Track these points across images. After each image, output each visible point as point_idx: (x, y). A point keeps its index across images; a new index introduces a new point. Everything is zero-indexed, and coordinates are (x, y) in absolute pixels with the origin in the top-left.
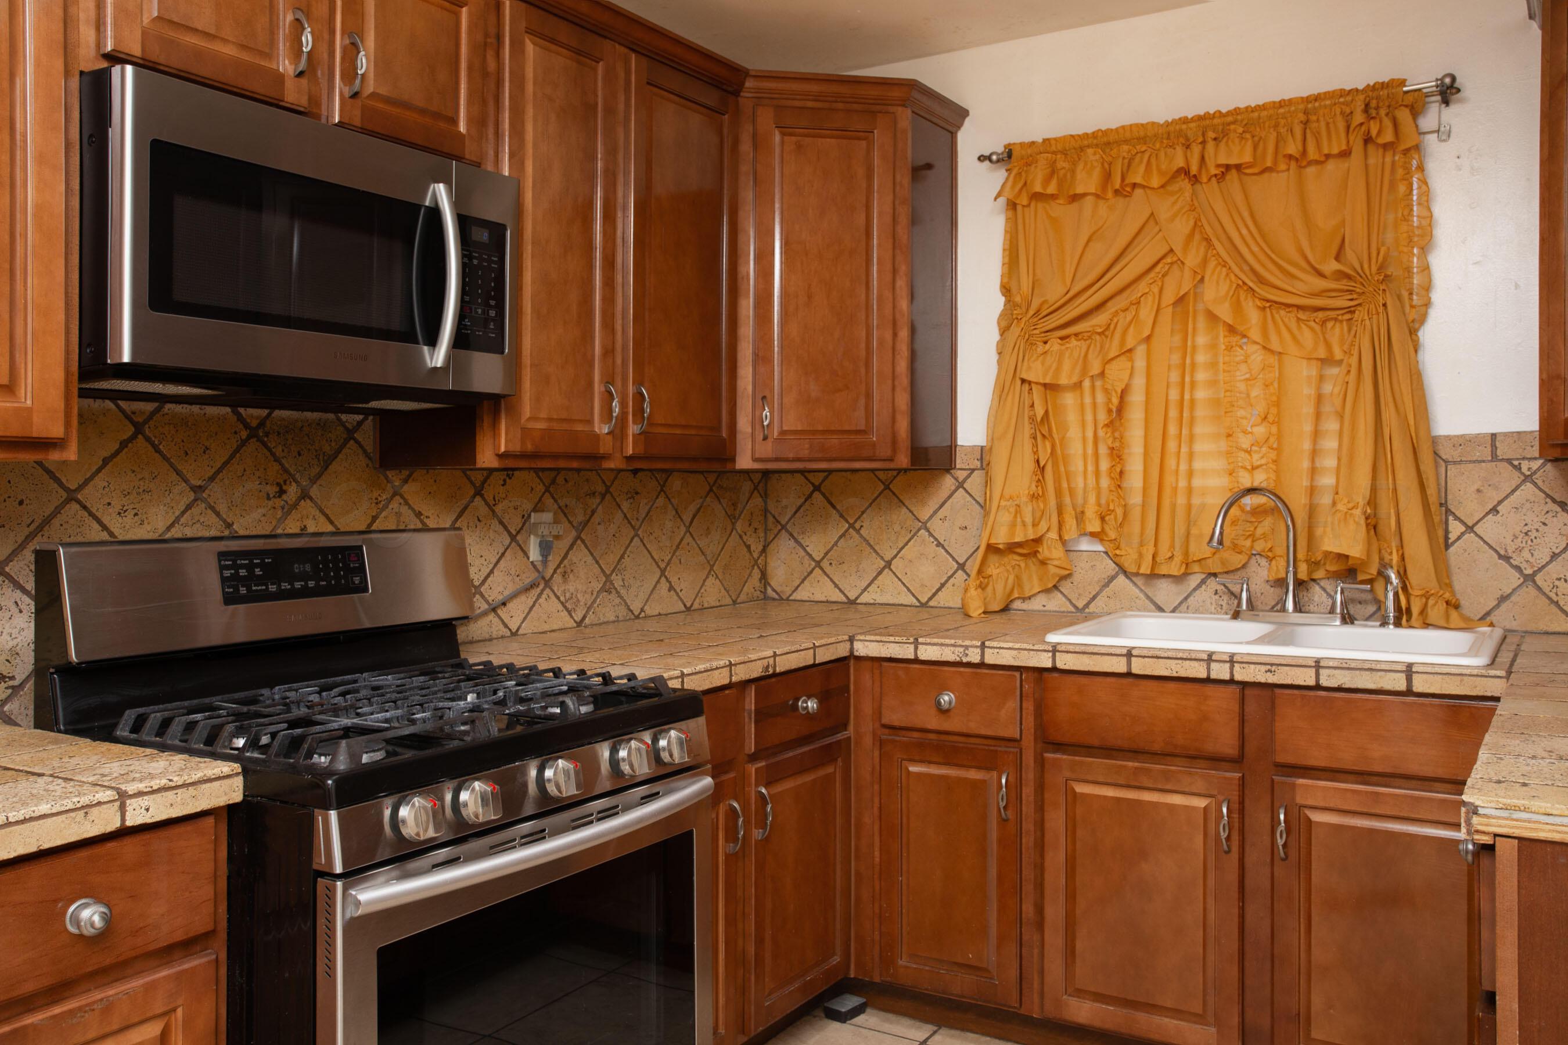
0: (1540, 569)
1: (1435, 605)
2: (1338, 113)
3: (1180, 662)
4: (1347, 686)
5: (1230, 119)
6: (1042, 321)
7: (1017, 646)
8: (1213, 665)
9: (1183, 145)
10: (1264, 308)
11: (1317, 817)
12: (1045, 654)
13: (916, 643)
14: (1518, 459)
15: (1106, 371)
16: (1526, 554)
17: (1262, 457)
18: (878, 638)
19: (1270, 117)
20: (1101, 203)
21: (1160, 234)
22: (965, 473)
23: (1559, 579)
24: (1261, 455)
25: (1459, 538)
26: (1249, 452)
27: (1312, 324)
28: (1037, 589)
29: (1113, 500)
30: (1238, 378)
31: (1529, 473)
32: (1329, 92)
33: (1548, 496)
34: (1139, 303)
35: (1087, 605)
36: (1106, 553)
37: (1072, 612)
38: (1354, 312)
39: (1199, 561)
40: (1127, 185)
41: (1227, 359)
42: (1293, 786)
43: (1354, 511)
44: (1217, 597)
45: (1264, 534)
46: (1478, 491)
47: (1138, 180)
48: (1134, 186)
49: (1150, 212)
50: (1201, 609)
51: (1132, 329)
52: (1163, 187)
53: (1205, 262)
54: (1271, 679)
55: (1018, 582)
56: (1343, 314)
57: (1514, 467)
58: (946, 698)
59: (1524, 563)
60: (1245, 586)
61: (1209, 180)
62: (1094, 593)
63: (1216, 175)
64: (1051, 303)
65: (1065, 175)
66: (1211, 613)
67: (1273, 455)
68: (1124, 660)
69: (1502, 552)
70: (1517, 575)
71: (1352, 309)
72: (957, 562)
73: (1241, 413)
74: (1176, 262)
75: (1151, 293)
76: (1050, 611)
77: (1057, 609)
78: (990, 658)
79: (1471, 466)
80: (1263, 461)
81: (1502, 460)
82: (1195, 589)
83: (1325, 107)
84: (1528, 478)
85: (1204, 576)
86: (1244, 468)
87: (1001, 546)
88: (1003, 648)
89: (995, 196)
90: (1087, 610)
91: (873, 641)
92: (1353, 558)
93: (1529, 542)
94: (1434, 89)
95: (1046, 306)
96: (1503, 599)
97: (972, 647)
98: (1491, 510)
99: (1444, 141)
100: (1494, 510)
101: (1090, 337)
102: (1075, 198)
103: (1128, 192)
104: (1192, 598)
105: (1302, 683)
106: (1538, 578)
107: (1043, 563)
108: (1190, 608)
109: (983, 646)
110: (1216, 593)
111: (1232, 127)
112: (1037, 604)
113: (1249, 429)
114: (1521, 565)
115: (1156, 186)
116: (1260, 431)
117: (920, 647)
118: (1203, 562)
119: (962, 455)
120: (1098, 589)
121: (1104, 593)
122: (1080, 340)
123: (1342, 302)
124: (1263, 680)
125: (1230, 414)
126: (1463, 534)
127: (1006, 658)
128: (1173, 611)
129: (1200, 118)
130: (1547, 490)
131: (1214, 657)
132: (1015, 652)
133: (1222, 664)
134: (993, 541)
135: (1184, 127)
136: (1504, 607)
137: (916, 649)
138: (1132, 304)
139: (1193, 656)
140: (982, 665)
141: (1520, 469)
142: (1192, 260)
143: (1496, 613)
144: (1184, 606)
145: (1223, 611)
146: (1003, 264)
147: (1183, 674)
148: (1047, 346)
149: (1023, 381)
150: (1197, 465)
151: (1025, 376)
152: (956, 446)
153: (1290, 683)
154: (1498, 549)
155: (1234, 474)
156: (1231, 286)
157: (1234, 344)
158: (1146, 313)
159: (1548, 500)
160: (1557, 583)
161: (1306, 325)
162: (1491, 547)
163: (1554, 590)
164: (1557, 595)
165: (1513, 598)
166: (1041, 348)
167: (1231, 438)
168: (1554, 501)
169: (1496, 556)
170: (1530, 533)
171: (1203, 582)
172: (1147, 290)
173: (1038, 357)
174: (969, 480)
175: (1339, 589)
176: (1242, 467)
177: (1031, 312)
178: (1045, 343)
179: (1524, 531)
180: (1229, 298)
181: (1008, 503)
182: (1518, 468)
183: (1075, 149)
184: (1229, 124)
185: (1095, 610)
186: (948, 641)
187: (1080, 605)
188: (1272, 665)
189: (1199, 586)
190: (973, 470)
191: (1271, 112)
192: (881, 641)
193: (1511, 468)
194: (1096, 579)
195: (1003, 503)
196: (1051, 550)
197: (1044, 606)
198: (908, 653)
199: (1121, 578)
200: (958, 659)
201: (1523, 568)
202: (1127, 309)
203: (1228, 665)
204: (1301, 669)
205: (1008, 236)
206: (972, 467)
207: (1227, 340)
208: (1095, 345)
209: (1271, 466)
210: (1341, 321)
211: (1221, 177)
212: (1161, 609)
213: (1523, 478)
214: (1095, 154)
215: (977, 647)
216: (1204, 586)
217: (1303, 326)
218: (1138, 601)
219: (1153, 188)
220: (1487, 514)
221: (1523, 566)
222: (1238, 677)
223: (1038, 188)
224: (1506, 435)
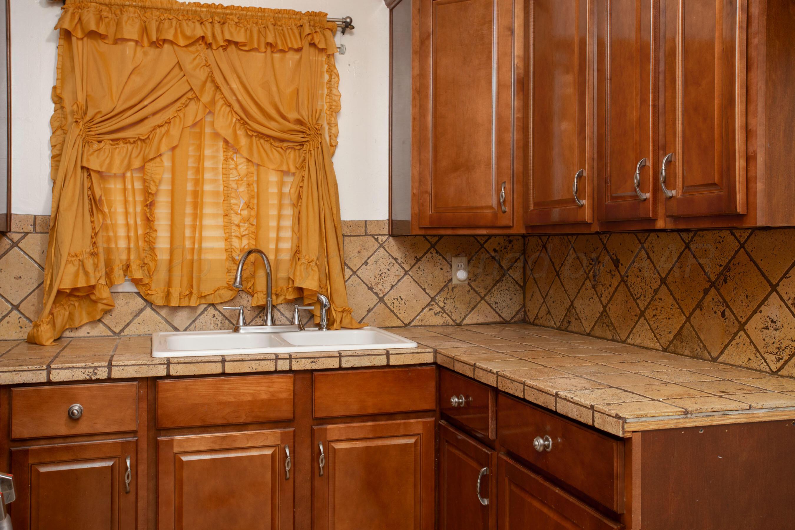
0: (386, 294)
1: (346, 316)
2: (293, 24)
3: (258, 362)
4: (356, 366)
5: (228, 11)
6: (95, 126)
7: (139, 362)
8: (279, 362)
9: (198, 21)
10: (251, 136)
11: (338, 446)
12: (162, 366)
13: (49, 369)
14: (377, 235)
15: (146, 167)
16: (380, 286)
17: (246, 230)
18: (11, 368)
19: (252, 16)
20: (139, 49)
21: (185, 78)
22: (19, 236)
23: (394, 299)
24: (245, 228)
25: (349, 278)
26: (238, 226)
27: (279, 149)
28: (85, 321)
29: (146, 257)
30: (231, 179)
31: (382, 243)
32: (286, 10)
33: (390, 255)
34: (170, 122)
35: (122, 330)
36: (138, 294)
37: (111, 336)
38: (303, 145)
39: (205, 296)
40: (161, 40)
41: (225, 166)
42: (326, 429)
43: (311, 264)
44: (215, 319)
45: (246, 278)
46: (359, 252)
47: (170, 37)
48: (165, 41)
49: (176, 61)
50: (204, 327)
51: (164, 140)
52: (186, 46)
53: (213, 102)
54: (314, 367)
55: (71, 317)
56: (296, 146)
57: (375, 239)
58: (77, 408)
59: (379, 291)
60: (241, 311)
61: (218, 48)
62: (128, 321)
63: (222, 46)
64: (104, 113)
65: (109, 23)
66: (211, 330)
67: (253, 229)
68: (220, 365)
69: (370, 286)
70: (376, 298)
71: (303, 143)
72: (12, 304)
73: (233, 201)
74: (193, 98)
75: (178, 117)
76: (94, 337)
77: (99, 335)
78: (116, 374)
79: (355, 238)
80: (246, 232)
81: (370, 235)
82: (200, 315)
83: (285, 17)
84: (381, 246)
85: (206, 306)
86: (236, 236)
87: (68, 291)
88: (127, 365)
89: (54, 25)
90: (122, 334)
91: (6, 372)
92: (309, 290)
93: (382, 279)
94: (341, 23)
95: (99, 116)
96: (370, 311)
97: (100, 367)
98: (365, 262)
99: (342, 54)
100: (366, 263)
101: (134, 142)
102: (119, 40)
103: (160, 44)
104: (198, 321)
105: (332, 367)
106: (385, 298)
107: (95, 302)
108: (197, 327)
109: (110, 366)
110: (214, 316)
111: (231, 17)
112: (82, 333)
113: (239, 212)
114: (378, 292)
115: (182, 45)
116: (245, 213)
117: (53, 372)
118: (207, 297)
119: (17, 222)
120: (131, 318)
121: (136, 321)
122: (126, 143)
123: (298, 138)
124: (309, 368)
125: (226, 202)
126: (351, 276)
127: (130, 373)
128: (185, 330)
129: (208, 6)
130: (389, 252)
131: (279, 357)
132: (136, 368)
133: (284, 361)
135: (198, 9)
136: (370, 314)
137: (49, 374)
138: (166, 123)
139: (266, 357)
140: (109, 379)
141: (378, 240)
142: (206, 98)
143: (366, 318)
144: (193, 326)
145: (218, 328)
146: (57, 79)
147: (260, 369)
148: (102, 144)
149: (83, 168)
150: (205, 233)
151: (85, 164)
152: (11, 215)
153: (325, 368)
154: (368, 284)
155: (229, 240)
156: (232, 120)
157: (229, 157)
158: (175, 131)
159: (390, 257)
160: (394, 301)
161: (275, 149)
162: (364, 283)
163: (392, 305)
164: (394, 307)
165: (374, 310)
166: (96, 146)
167: (227, 217)
168: (393, 258)
169: (367, 288)
170: (382, 275)
171: (205, 310)
172: (176, 115)
173: (94, 152)
174: (23, 241)
175: (296, 310)
176: (235, 236)
177: (88, 118)
178: (100, 142)
179: (379, 274)
180: (232, 128)
181: (73, 259)
182: (377, 240)
183: (118, 5)
184: (227, 14)
185: (130, 334)
186: (78, 365)
187: (117, 330)
188: (314, 358)
189: (202, 313)
190: (27, 234)
191: (253, 13)
192: (14, 371)
193: (374, 240)
194: (130, 311)
195: (70, 259)
196: (104, 293)
197: (88, 333)
198: (42, 377)
199: (148, 311)
200: (88, 378)
201: (379, 294)
202: (162, 126)
203: (288, 361)
204: (332, 359)
205: (61, 58)
206: (26, 231)
207: (225, 153)
208: (137, 148)
209: (251, 235)
210: (295, 149)
211: (225, 49)
212: (176, 329)
213: (379, 245)
214: (135, 13)
215: (105, 366)
216: (206, 312)
217: (273, 150)
218: (160, 325)
219: (180, 46)
220: (363, 265)
221: (379, 292)
222: (294, 368)
223: (93, 27)
224: (372, 222)
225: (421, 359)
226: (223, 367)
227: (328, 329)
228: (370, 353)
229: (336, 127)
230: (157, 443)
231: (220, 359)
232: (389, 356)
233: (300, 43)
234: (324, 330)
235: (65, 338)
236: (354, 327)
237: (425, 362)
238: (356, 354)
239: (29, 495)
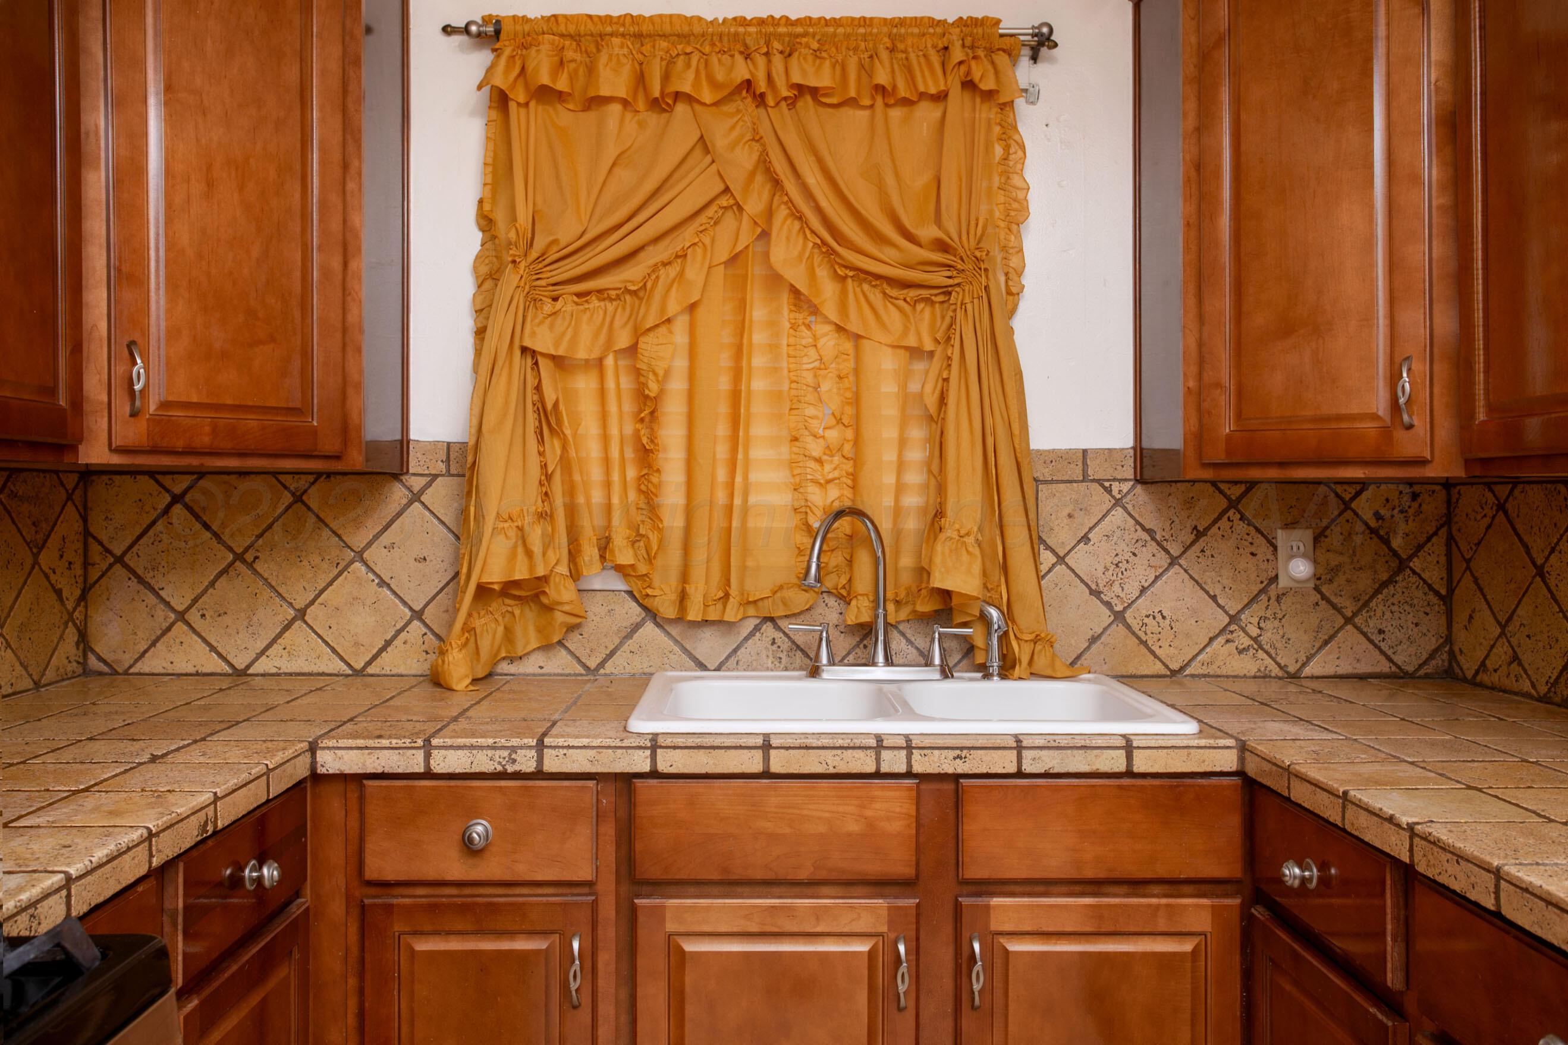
0: (1130, 605)
1: (1041, 651)
2: (929, 46)
3: (839, 752)
4: (1056, 771)
5: (799, 30)
6: (548, 268)
7: (596, 742)
8: (885, 754)
9: (741, 53)
10: (844, 278)
11: (1015, 946)
12: (641, 752)
13: (428, 749)
14: (1108, 480)
15: (641, 345)
16: (1116, 588)
17: (835, 469)
18: (361, 742)
19: (847, 36)
20: (629, 115)
21: (714, 167)
22: (423, 481)
23: (1148, 616)
24: (833, 466)
25: (1050, 571)
26: (819, 461)
27: (901, 303)
28: (534, 644)
29: (643, 522)
30: (805, 366)
31: (1120, 496)
32: (916, 18)
33: (1138, 523)
34: (685, 256)
35: (602, 664)
36: (630, 593)
37: (581, 675)
38: (950, 293)
39: (755, 602)
40: (668, 94)
41: (792, 340)
42: (988, 907)
43: (966, 539)
44: (775, 647)
45: (837, 566)
46: (1070, 516)
47: (686, 88)
48: (677, 96)
49: (699, 135)
50: (754, 664)
51: (673, 292)
52: (716, 104)
53: (770, 213)
54: (961, 768)
55: (509, 635)
56: (936, 295)
57: (1105, 488)
58: (480, 829)
59: (1115, 598)
60: (824, 634)
61: (777, 104)
62: (612, 647)
63: (785, 99)
64: (563, 243)
65: (576, 71)
66: (767, 669)
67: (848, 466)
68: (758, 754)
69: (1094, 587)
70: (1108, 613)
71: (950, 289)
72: (411, 609)
73: (810, 411)
74: (731, 207)
75: (700, 244)
76: (550, 675)
77: (560, 671)
78: (553, 763)
79: (1062, 486)
80: (836, 474)
81: (1094, 481)
82: (746, 639)
83: (912, 34)
84: (1118, 502)
85: (758, 621)
86: (815, 482)
87: (496, 587)
88: (573, 747)
89: (478, 83)
90: (602, 671)
91: (351, 748)
92: (960, 594)
93: (1120, 574)
94: (1029, 38)
95: (555, 248)
96: (1094, 640)
97: (521, 748)
98: (1082, 537)
99: (1032, 103)
100: (1085, 539)
101: (618, 297)
102: (595, 102)
103: (668, 104)
104: (743, 650)
105: (1000, 771)
106: (1128, 615)
107: (549, 609)
108: (741, 663)
109: (540, 746)
110: (773, 642)
111: (804, 40)
112: (530, 666)
113: (821, 432)
114: (1111, 601)
115: (708, 102)
116: (833, 435)
117: (435, 752)
118: (760, 604)
119: (419, 455)
120: (617, 641)
121: (625, 647)
122: (604, 300)
123: (939, 278)
124: (951, 771)
125: (796, 412)
126: (1054, 565)
127: (579, 762)
128: (718, 669)
129: (761, 22)
130: (1136, 516)
131: (885, 744)
132: (591, 753)
133: (896, 752)
134: (484, 580)
135: (741, 30)
136: (1094, 647)
137: (428, 757)
138: (677, 257)
139: (857, 742)
140: (539, 774)
141: (1111, 490)
142: (754, 205)
143: (1086, 656)
144: (732, 661)
145: (782, 666)
146: (485, 185)
147: (843, 769)
148: (559, 304)
149: (524, 350)
150: (753, 477)
151: (527, 343)
152: (408, 442)
153: (985, 772)
154: (1090, 583)
155: (801, 490)
156: (805, 246)
157: (800, 322)
158: (694, 272)
159: (1138, 527)
160: (1146, 620)
161: (892, 304)
162: (1082, 581)
163: (1143, 629)
164: (1146, 634)
165: (1103, 638)
166: (548, 307)
167: (797, 443)
168: (1144, 529)
169: (1087, 591)
170: (1120, 565)
171: (757, 628)
172: (696, 240)
173: (545, 318)
174: (429, 491)
175: (937, 635)
176: (812, 480)
177: (534, 254)
178: (555, 299)
179: (1115, 562)
180: (804, 261)
181: (506, 525)
182: (1108, 490)
183: (592, 35)
184: (798, 36)
185: (616, 672)
186: (482, 741)
187: (592, 664)
188: (962, 749)
189: (752, 634)
190: (435, 477)
191: (849, 30)
192: (367, 748)
193: (1102, 490)
194: (615, 628)
195: (501, 525)
196: (563, 592)
197: (541, 668)
198: (415, 762)
199: (649, 627)
200: (499, 768)
201: (1113, 604)
202: (669, 263)
203: (904, 753)
204: (1000, 752)
205: (491, 146)
206: (433, 472)
207: (793, 315)
208: (624, 308)
209: (844, 480)
210: (933, 303)
211: (792, 102)
212: (703, 667)
213: (1113, 501)
214: (622, 47)
215: (530, 747)
216: (757, 634)
217: (889, 305)
218: (671, 656)
219: (704, 104)
220: (1079, 542)
221: (1114, 601)
222: (917, 768)
223: (545, 79)
224: (1097, 451)
225: (1206, 763)
226: (766, 759)
227: (1003, 676)
228: (1088, 743)
229: (1020, 254)
230: (634, 910)
231: (759, 741)
232: (1132, 752)
233: (942, 82)
234: (995, 678)
235: (501, 675)
236: (1059, 675)
237: (1218, 769)
238: (1056, 744)
239: (396, 993)
